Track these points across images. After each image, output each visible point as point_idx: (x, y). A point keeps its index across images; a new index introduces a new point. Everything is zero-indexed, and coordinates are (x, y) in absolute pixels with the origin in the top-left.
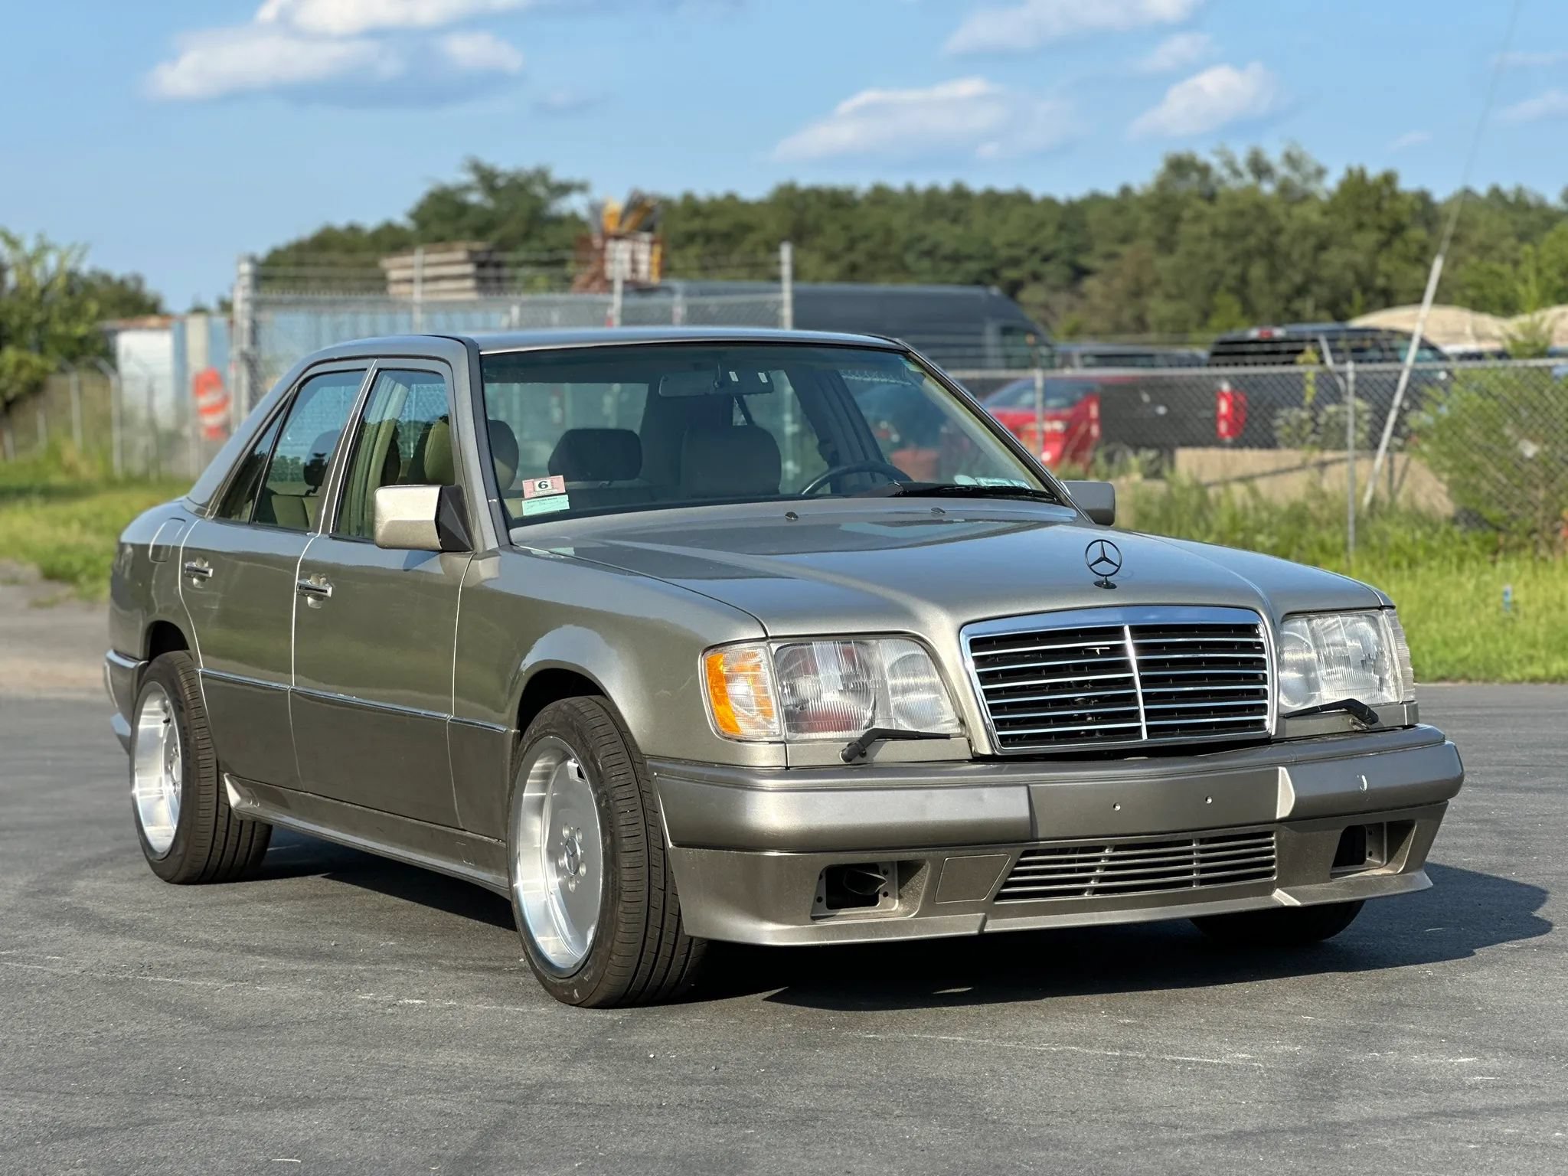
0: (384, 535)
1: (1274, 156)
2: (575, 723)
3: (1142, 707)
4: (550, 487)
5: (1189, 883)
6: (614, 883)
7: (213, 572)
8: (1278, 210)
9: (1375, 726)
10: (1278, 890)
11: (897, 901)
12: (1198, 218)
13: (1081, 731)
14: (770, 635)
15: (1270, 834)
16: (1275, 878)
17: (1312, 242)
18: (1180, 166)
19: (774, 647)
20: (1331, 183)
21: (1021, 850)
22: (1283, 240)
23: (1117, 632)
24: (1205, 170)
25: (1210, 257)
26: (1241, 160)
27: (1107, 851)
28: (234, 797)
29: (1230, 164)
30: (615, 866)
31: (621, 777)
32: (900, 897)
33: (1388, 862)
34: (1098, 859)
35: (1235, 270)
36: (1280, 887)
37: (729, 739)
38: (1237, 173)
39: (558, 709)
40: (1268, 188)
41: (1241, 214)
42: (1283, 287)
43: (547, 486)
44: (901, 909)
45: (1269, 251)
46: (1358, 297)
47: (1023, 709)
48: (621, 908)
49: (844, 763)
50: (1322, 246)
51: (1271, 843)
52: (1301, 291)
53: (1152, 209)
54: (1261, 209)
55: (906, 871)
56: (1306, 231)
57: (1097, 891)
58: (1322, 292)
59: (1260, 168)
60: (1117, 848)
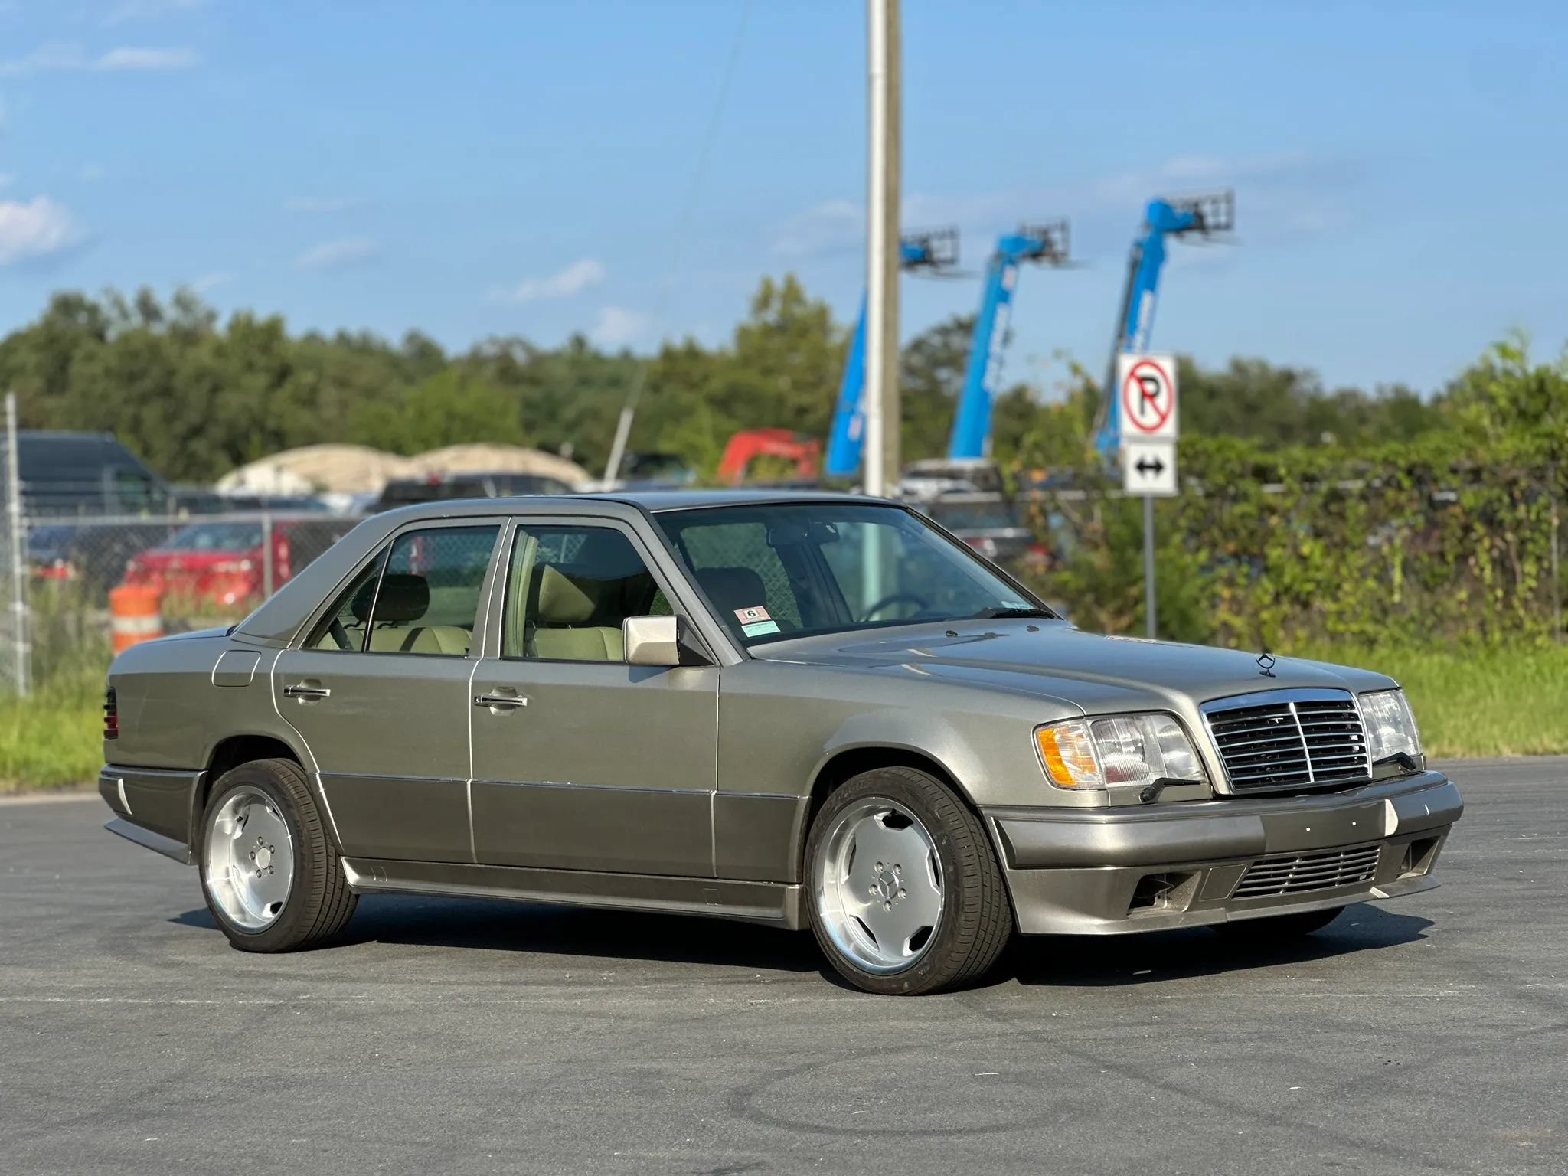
0: (634, 656)
1: (163, 298)
2: (903, 786)
3: (1308, 759)
4: (757, 615)
5: (1332, 884)
6: (957, 900)
7: (331, 693)
8: (172, 352)
9: (1415, 770)
10: (1373, 888)
11: (1166, 902)
12: (90, 357)
13: (1266, 778)
14: (1086, 714)
15: (1376, 848)
16: (1373, 879)
17: (206, 385)
18: (67, 305)
19: (1089, 723)
20: (221, 327)
21: (1253, 861)
22: (178, 383)
23: (1284, 707)
24: (93, 310)
25: (104, 397)
26: (130, 300)
27: (1297, 861)
28: (352, 877)
29: (118, 303)
30: (958, 886)
31: (956, 822)
32: (1169, 899)
33: (1412, 868)
34: (1291, 867)
35: (128, 411)
36: (1374, 886)
37: (1064, 788)
38: (125, 315)
39: (878, 777)
40: (158, 329)
41: (134, 355)
42: (179, 427)
43: (754, 615)
44: (1170, 906)
45: (165, 391)
46: (256, 438)
47: (1240, 762)
48: (963, 918)
49: (1141, 803)
50: (216, 389)
51: (1375, 854)
52: (197, 431)
53: (37, 348)
54: (154, 347)
55: (1176, 879)
56: (200, 375)
57: (1288, 889)
58: (217, 433)
59: (149, 309)
60: (1304, 858)
